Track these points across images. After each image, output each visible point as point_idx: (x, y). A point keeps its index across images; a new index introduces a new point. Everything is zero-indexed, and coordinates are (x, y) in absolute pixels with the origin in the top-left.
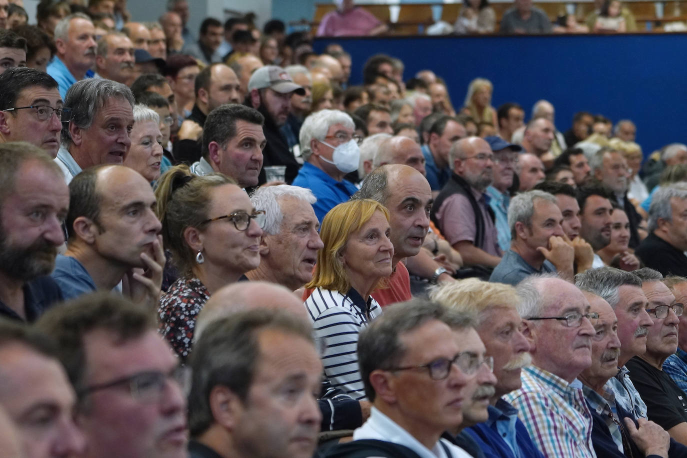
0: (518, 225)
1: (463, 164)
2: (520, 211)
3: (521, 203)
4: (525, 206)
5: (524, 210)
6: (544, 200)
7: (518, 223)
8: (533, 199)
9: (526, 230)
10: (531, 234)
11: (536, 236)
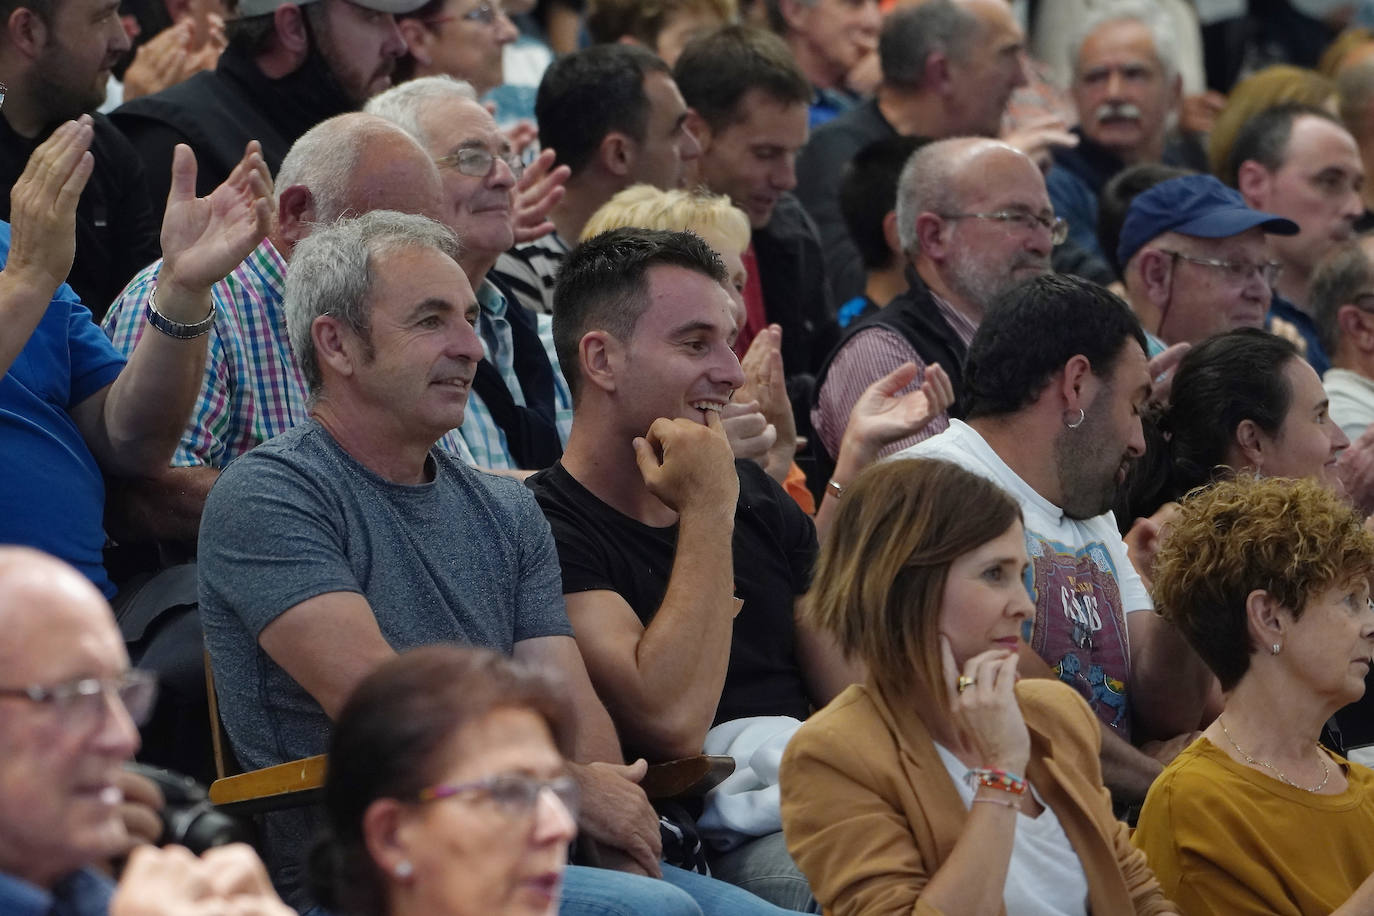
0: (320, 326)
1: (948, 234)
2: (325, 279)
3: (328, 251)
4: (340, 260)
5: (340, 272)
6: (404, 236)
7: (320, 319)
8: (367, 235)
9: (350, 344)
10: (370, 356)
11: (385, 359)
